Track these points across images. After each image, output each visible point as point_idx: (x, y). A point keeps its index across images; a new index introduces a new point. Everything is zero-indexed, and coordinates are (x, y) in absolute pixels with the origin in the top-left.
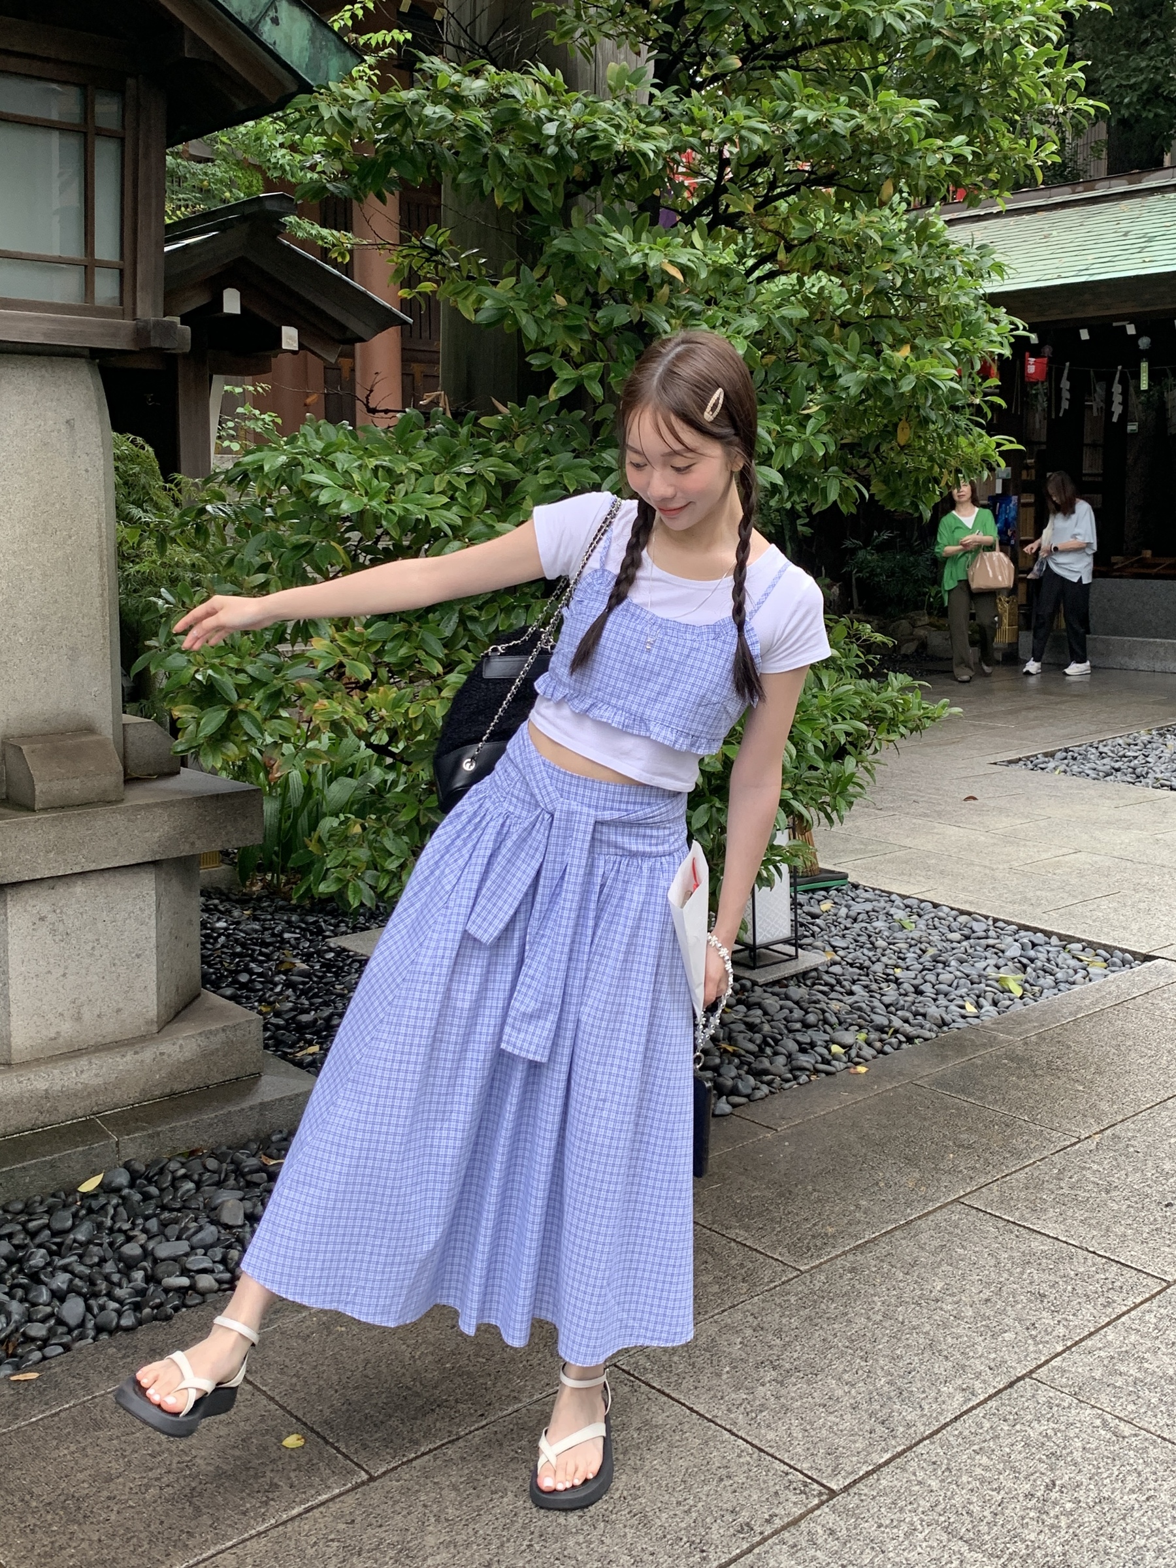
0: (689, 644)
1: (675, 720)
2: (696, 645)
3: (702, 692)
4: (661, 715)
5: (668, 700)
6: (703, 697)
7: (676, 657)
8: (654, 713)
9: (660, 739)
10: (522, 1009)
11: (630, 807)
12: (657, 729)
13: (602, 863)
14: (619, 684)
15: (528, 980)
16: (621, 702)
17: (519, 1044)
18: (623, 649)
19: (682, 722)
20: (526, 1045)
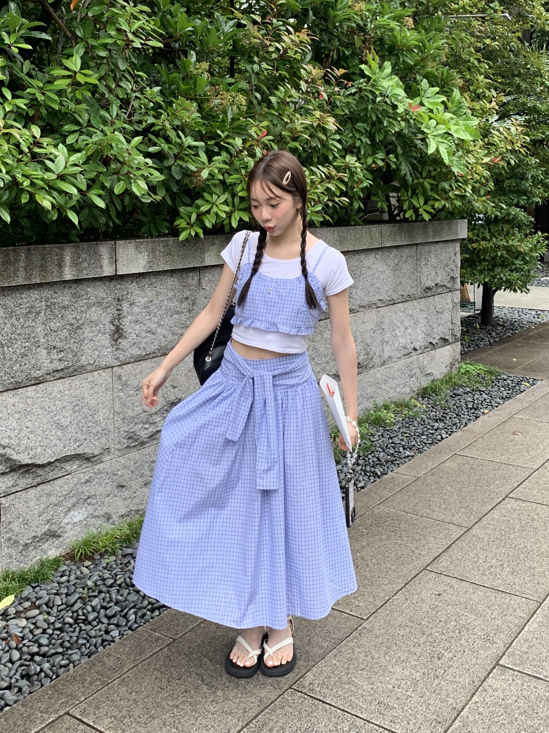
0: (289, 287)
1: (288, 322)
2: (292, 287)
3: (298, 307)
4: (282, 321)
5: (284, 313)
6: (299, 309)
7: (284, 294)
8: (279, 320)
9: (283, 331)
10: (262, 468)
11: (285, 366)
12: (281, 327)
13: (279, 394)
14: (262, 310)
15: (261, 455)
16: (264, 318)
17: (265, 484)
18: (261, 295)
19: (292, 322)
20: (268, 484)
